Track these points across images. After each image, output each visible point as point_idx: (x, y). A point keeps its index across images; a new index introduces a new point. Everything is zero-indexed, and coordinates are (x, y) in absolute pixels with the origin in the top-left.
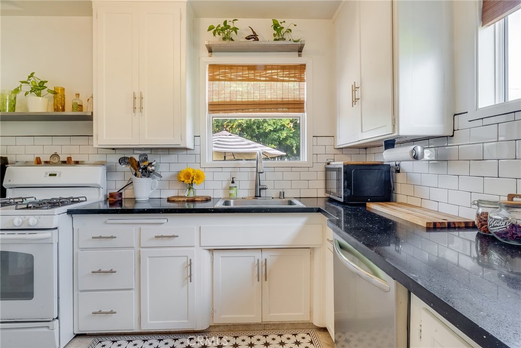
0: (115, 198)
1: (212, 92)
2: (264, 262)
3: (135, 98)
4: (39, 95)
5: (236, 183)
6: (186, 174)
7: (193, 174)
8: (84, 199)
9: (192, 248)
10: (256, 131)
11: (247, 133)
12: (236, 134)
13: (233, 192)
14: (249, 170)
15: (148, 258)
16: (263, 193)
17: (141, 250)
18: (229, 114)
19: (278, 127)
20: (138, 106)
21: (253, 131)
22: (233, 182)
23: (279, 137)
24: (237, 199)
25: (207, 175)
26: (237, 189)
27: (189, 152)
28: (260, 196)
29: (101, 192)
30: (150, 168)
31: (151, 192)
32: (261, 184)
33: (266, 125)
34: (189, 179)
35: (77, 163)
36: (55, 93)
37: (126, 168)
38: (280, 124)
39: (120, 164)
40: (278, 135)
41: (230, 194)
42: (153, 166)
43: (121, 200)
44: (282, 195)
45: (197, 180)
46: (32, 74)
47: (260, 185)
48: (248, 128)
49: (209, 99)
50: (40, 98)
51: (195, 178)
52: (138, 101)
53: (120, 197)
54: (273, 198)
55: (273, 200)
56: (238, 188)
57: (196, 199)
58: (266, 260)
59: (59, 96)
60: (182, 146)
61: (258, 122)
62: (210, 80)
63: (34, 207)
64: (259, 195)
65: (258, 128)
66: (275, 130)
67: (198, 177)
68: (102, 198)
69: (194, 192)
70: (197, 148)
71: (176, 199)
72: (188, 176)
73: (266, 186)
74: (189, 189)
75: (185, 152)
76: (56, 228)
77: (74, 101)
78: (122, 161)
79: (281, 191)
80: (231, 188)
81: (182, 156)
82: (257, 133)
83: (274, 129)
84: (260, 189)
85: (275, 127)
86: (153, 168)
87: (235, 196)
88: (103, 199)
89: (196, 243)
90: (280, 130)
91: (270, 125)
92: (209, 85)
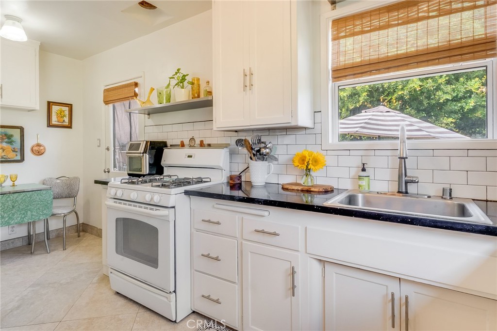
0: (234, 181)
1: (337, 53)
2: (403, 301)
3: (246, 76)
4: (183, 87)
5: (369, 172)
6: (301, 158)
7: (309, 158)
8: (209, 180)
9: (296, 253)
10: (425, 102)
11: (410, 106)
12: (395, 109)
13: (364, 183)
14: (389, 153)
15: (250, 253)
16: (412, 188)
17: (243, 242)
18: (360, 79)
19: (461, 95)
20: (248, 84)
21: (421, 103)
22: (364, 170)
23: (462, 108)
24: (369, 192)
25: (329, 160)
26: (369, 179)
27: (308, 131)
28: (407, 193)
29: (224, 174)
30: (264, 151)
31: (266, 176)
32: (408, 174)
33: (439, 93)
34: (304, 164)
35: (209, 145)
36: (193, 84)
37: (244, 151)
38: (463, 90)
39: (237, 145)
40: (459, 105)
41: (360, 186)
42: (268, 148)
43: (240, 184)
44: (447, 193)
45: (313, 165)
46: (178, 70)
47: (406, 176)
48: (413, 100)
49: (333, 63)
50: (183, 89)
51: (310, 162)
52: (248, 78)
53: (239, 180)
54: (429, 197)
55: (429, 200)
56: (372, 177)
57: (312, 189)
58: (407, 298)
59: (196, 86)
60: (293, 124)
61: (428, 90)
62: (334, 39)
63: (162, 185)
64: (404, 191)
65: (429, 98)
66: (456, 99)
67: (316, 161)
68: (224, 179)
69: (311, 180)
70: (318, 126)
71: (290, 187)
72: (303, 160)
73: (417, 178)
74: (306, 176)
75: (304, 132)
76: (174, 207)
77: (205, 89)
78: (239, 142)
79: (447, 187)
80: (360, 177)
81: (300, 136)
82: (426, 105)
83: (454, 97)
84: (406, 183)
85: (455, 95)
86: (268, 150)
87: (367, 189)
88: (226, 181)
89: (301, 247)
90: (464, 98)
91: (446, 93)
92: (333, 46)
